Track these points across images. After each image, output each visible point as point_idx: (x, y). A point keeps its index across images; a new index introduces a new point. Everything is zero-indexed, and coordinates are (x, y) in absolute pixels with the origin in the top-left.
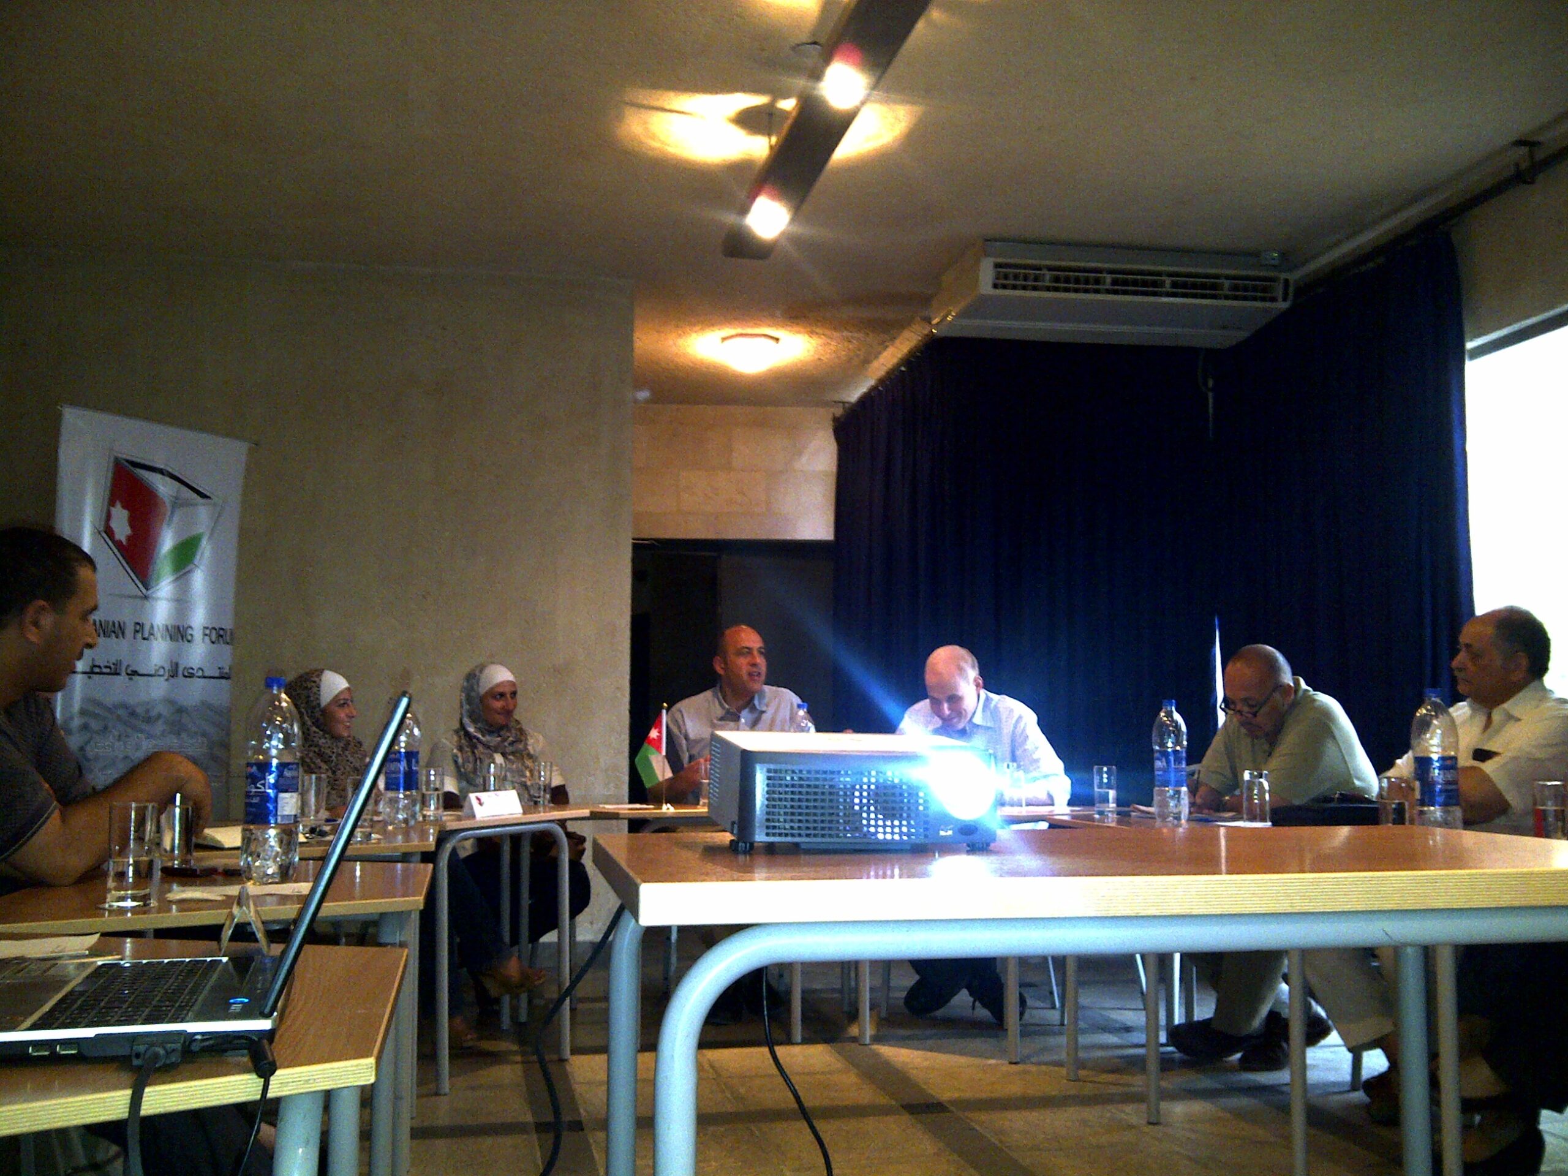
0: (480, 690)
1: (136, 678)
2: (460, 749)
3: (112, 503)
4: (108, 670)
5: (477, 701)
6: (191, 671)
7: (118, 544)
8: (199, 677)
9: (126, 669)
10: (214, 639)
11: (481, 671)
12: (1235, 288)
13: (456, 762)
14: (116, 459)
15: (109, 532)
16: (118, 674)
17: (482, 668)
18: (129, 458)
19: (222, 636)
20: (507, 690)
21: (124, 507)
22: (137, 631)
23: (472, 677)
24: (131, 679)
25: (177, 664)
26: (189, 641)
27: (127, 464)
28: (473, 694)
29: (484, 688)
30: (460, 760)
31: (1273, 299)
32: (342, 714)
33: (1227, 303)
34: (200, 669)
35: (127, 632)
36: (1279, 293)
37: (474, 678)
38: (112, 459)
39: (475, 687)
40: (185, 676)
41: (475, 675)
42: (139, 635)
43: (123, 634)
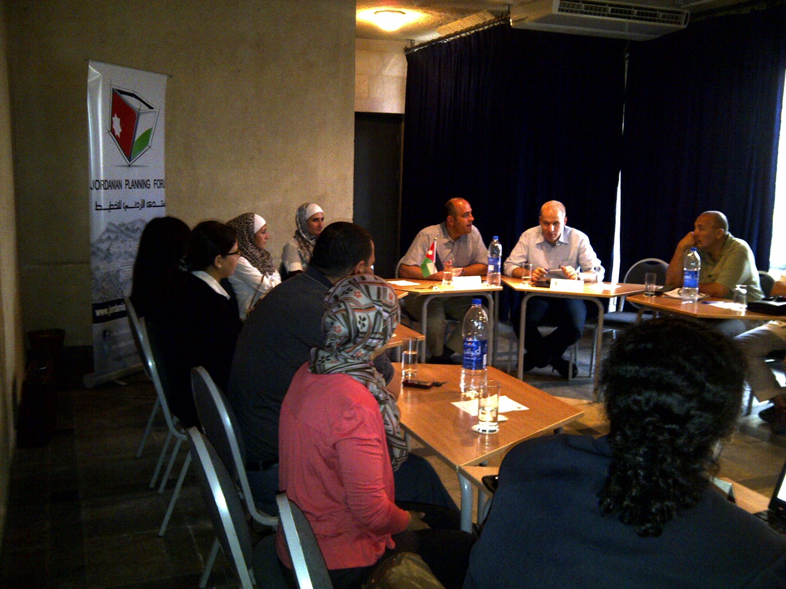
0: (306, 216)
1: (127, 209)
2: (301, 248)
3: (113, 116)
4: (115, 207)
5: (305, 222)
6: (150, 204)
7: (116, 137)
8: (154, 207)
9: (123, 206)
10: (159, 186)
11: (306, 207)
13: (300, 255)
14: (113, 89)
15: (113, 131)
16: (120, 208)
17: (307, 205)
18: (119, 89)
19: (161, 184)
20: (320, 216)
21: (118, 117)
22: (127, 185)
23: (302, 210)
24: (125, 210)
25: (144, 200)
26: (148, 188)
27: (118, 92)
28: (302, 218)
29: (308, 215)
30: (303, 255)
32: (263, 236)
34: (154, 202)
35: (123, 186)
37: (303, 211)
38: (112, 89)
39: (304, 214)
40: (148, 207)
41: (303, 209)
42: (127, 186)
43: (121, 187)
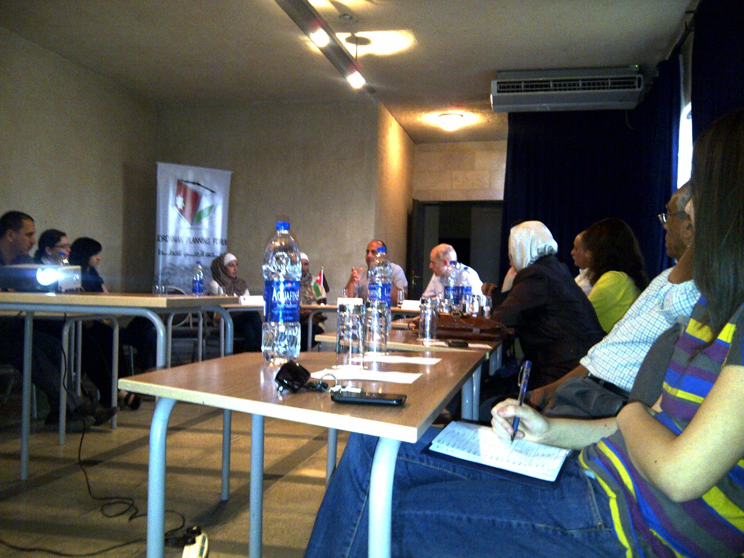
3: (177, 195)
6: (209, 254)
12: (614, 83)
14: (178, 180)
27: (182, 182)
31: (634, 87)
33: (610, 91)
34: (212, 253)
36: (636, 84)
40: (207, 256)
